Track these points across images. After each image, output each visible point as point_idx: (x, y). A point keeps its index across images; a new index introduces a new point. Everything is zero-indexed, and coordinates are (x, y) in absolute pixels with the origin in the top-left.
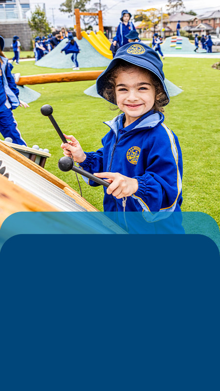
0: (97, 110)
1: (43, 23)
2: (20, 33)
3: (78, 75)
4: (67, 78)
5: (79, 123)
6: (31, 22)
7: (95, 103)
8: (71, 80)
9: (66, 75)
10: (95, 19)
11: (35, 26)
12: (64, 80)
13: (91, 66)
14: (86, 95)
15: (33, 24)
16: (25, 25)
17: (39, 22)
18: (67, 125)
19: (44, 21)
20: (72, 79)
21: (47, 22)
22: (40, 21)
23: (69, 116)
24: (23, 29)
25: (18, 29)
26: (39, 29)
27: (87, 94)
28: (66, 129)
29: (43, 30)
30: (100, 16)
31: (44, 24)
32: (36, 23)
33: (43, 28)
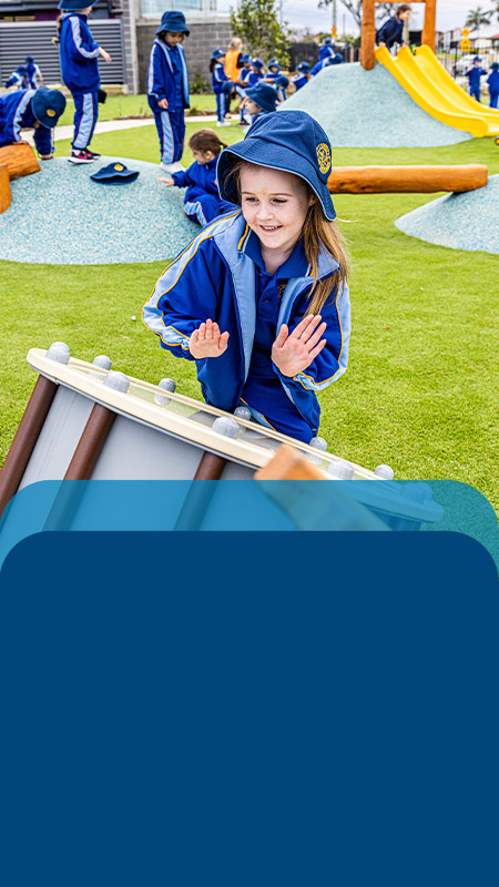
0: (456, 290)
1: (269, 22)
2: (204, 48)
3: (386, 176)
4: (352, 182)
5: (413, 334)
6: (238, 20)
7: (441, 265)
8: (363, 188)
9: (351, 172)
10: (389, 11)
11: (246, 31)
12: (345, 187)
13: (397, 144)
14: (403, 234)
15: (241, 25)
16: (221, 26)
17: (257, 20)
18: (378, 337)
19: (270, 18)
20: (368, 187)
21: (278, 19)
22: (261, 16)
23: (376, 305)
24: (213, 36)
25: (200, 37)
26: (257, 39)
27: (408, 233)
28: (375, 348)
29: (265, 40)
30: (430, 5)
31: (270, 27)
32: (249, 23)
33: (266, 34)
